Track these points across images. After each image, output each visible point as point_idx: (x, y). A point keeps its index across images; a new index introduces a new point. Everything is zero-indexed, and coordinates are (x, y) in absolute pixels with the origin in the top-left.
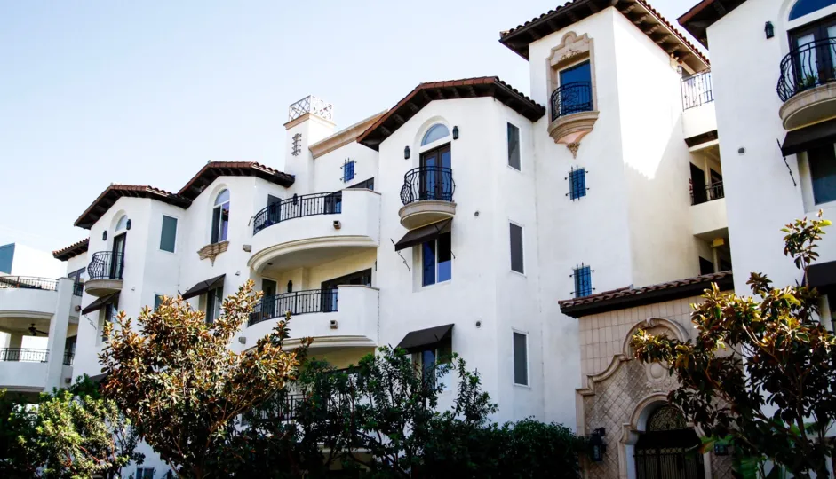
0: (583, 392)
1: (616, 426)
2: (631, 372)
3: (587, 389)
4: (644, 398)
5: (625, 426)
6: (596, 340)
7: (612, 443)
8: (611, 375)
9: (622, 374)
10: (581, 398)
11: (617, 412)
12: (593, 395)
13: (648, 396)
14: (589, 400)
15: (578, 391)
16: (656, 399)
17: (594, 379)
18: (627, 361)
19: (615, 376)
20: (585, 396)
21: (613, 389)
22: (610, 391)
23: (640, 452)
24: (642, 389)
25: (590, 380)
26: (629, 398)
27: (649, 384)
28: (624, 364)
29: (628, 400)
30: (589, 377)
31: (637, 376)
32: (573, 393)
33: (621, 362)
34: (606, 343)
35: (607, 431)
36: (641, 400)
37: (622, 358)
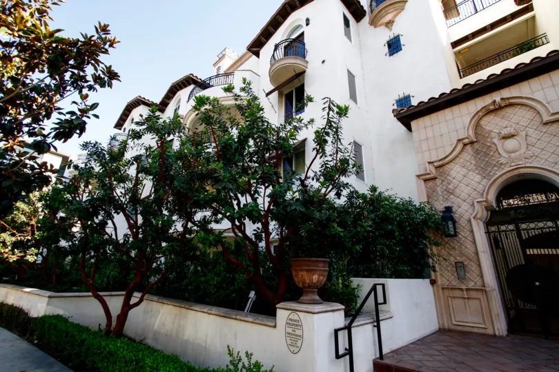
0: (423, 177)
1: (465, 204)
2: (477, 152)
3: (429, 174)
4: (499, 174)
5: (478, 202)
6: (430, 134)
7: (462, 219)
8: (454, 159)
9: (468, 155)
10: (423, 182)
11: (464, 191)
12: (435, 178)
13: (504, 171)
14: (430, 184)
15: (418, 176)
16: (516, 172)
17: (436, 164)
18: (472, 143)
19: (458, 159)
20: (425, 180)
21: (456, 171)
22: (453, 173)
23: (493, 229)
24: (495, 166)
25: (431, 166)
26: (478, 176)
27: (502, 160)
28: (468, 147)
29: (478, 178)
30: (429, 163)
31: (486, 155)
32: (414, 179)
33: (465, 145)
34: (442, 135)
35: (454, 209)
36: (496, 176)
37: (466, 141)
